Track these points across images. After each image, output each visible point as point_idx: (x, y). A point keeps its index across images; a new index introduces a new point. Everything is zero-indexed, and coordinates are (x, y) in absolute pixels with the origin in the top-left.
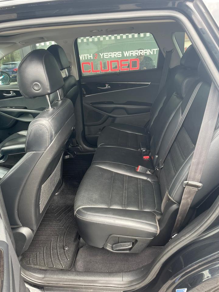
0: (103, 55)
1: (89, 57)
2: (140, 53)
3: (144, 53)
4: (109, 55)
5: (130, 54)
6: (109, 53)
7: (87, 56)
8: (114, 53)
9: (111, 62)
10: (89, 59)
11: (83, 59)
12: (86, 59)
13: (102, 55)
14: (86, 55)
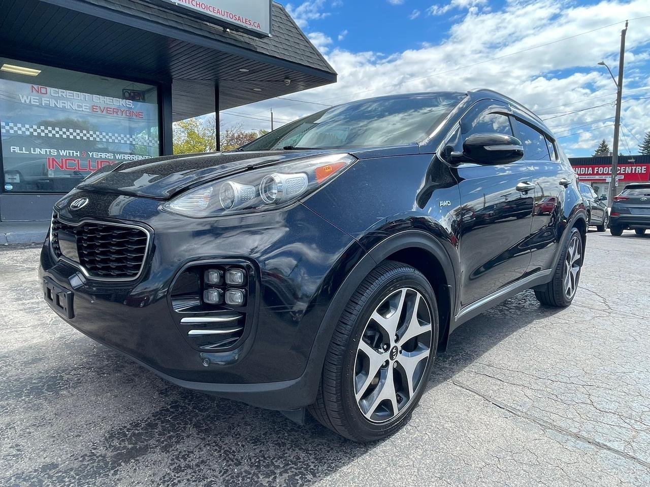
0: (93, 155)
1: (75, 154)
2: (132, 158)
3: (137, 158)
4: (99, 156)
5: (123, 157)
6: (99, 153)
7: (73, 153)
8: (104, 154)
9: (101, 162)
10: (75, 155)
11: (68, 155)
12: (71, 155)
13: (91, 154)
14: (71, 152)
